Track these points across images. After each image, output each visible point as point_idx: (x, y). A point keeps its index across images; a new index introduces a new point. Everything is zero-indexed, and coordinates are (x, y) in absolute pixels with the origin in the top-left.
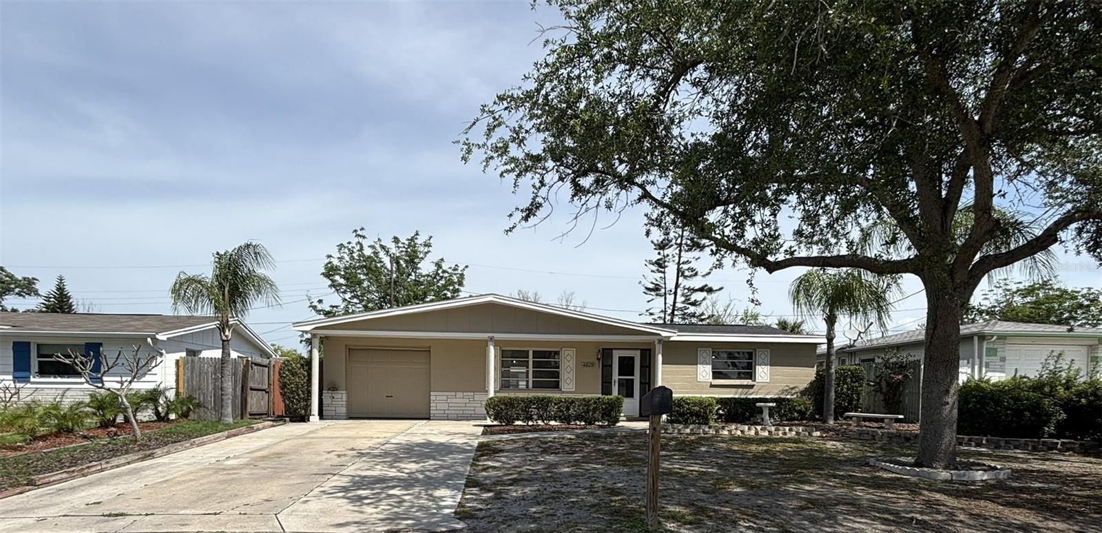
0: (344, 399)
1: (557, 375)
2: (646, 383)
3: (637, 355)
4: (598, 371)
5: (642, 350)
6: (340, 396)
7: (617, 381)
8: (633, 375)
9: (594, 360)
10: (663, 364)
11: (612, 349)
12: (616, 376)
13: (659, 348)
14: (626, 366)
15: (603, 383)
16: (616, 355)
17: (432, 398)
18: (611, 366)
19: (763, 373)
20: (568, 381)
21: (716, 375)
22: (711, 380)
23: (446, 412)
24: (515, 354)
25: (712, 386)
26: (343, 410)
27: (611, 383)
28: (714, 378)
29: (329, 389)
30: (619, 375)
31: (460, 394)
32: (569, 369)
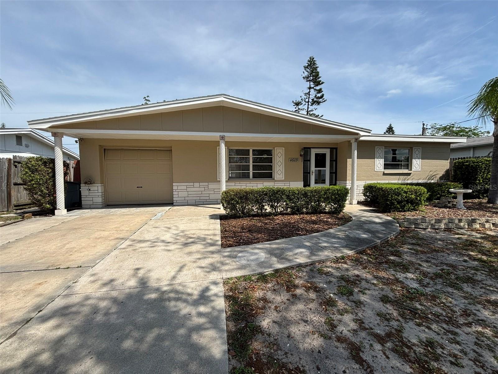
0: (100, 191)
1: (270, 167)
2: (333, 173)
3: (327, 152)
4: (300, 164)
5: (331, 148)
6: (96, 188)
7: (314, 171)
8: (325, 167)
9: (298, 156)
10: (357, 158)
11: (310, 148)
12: (313, 168)
13: (354, 145)
14: (320, 161)
15: (304, 173)
16: (313, 152)
17: (175, 188)
18: (310, 161)
19: (417, 164)
20: (279, 172)
21: (386, 166)
22: (383, 170)
23: (186, 198)
24: (238, 152)
25: (384, 174)
26: (99, 200)
27: (310, 173)
28: (385, 169)
29: (86, 183)
30: (316, 167)
31: (197, 185)
32: (280, 164)
